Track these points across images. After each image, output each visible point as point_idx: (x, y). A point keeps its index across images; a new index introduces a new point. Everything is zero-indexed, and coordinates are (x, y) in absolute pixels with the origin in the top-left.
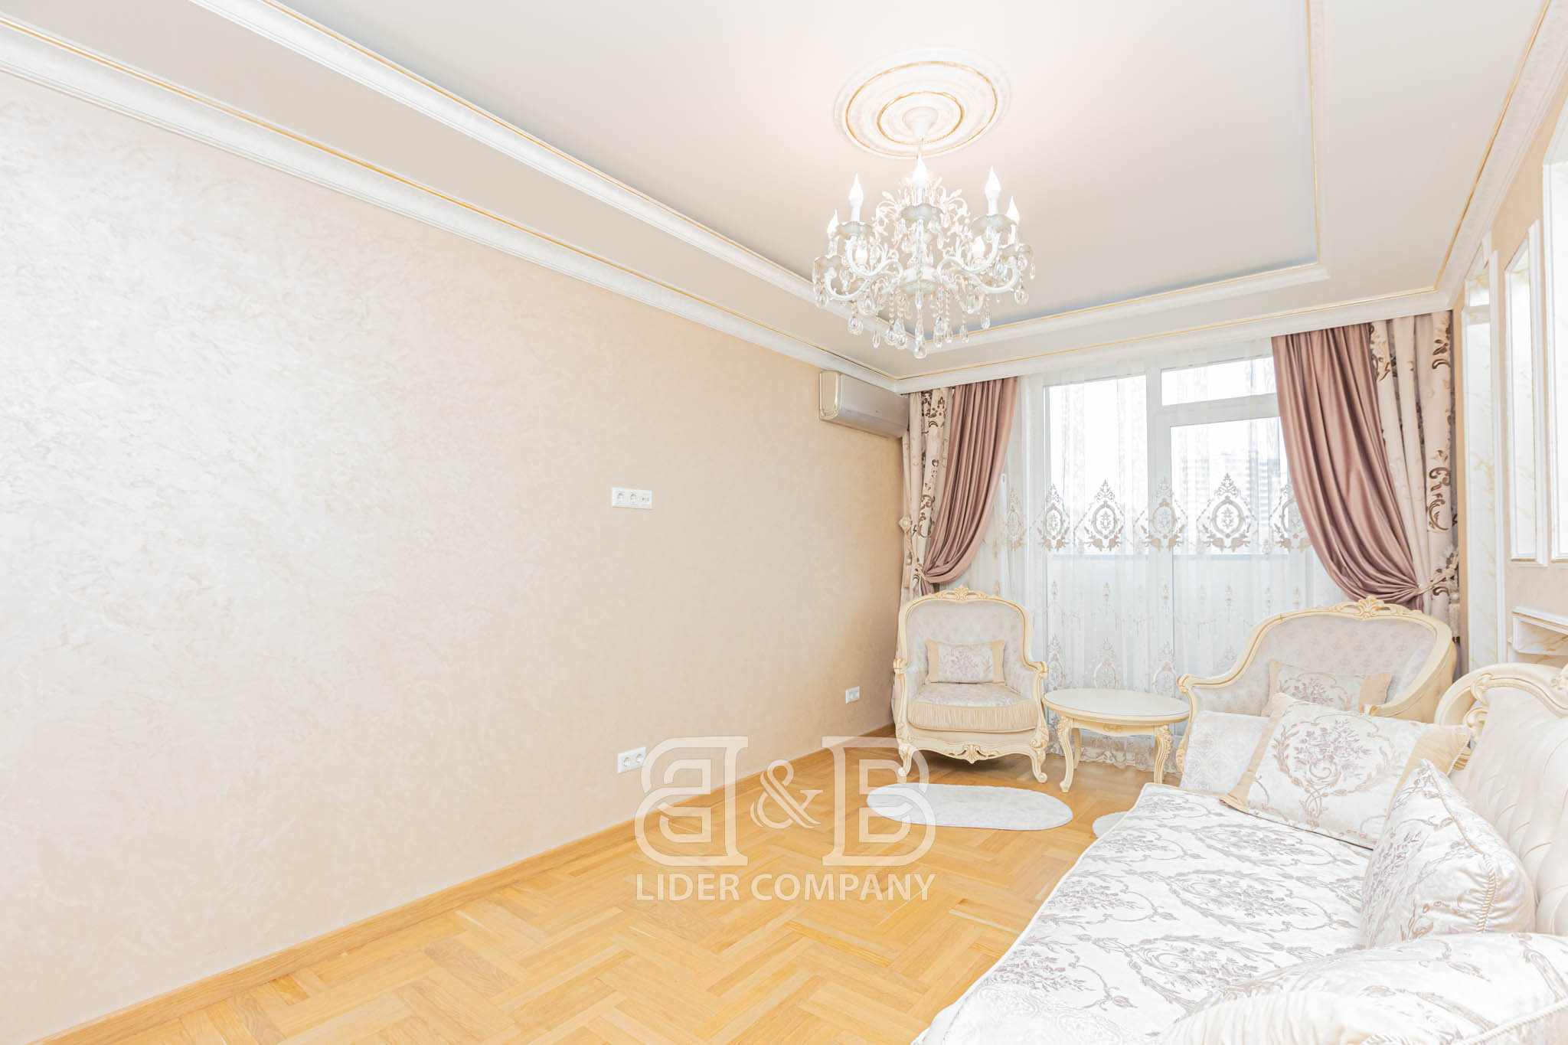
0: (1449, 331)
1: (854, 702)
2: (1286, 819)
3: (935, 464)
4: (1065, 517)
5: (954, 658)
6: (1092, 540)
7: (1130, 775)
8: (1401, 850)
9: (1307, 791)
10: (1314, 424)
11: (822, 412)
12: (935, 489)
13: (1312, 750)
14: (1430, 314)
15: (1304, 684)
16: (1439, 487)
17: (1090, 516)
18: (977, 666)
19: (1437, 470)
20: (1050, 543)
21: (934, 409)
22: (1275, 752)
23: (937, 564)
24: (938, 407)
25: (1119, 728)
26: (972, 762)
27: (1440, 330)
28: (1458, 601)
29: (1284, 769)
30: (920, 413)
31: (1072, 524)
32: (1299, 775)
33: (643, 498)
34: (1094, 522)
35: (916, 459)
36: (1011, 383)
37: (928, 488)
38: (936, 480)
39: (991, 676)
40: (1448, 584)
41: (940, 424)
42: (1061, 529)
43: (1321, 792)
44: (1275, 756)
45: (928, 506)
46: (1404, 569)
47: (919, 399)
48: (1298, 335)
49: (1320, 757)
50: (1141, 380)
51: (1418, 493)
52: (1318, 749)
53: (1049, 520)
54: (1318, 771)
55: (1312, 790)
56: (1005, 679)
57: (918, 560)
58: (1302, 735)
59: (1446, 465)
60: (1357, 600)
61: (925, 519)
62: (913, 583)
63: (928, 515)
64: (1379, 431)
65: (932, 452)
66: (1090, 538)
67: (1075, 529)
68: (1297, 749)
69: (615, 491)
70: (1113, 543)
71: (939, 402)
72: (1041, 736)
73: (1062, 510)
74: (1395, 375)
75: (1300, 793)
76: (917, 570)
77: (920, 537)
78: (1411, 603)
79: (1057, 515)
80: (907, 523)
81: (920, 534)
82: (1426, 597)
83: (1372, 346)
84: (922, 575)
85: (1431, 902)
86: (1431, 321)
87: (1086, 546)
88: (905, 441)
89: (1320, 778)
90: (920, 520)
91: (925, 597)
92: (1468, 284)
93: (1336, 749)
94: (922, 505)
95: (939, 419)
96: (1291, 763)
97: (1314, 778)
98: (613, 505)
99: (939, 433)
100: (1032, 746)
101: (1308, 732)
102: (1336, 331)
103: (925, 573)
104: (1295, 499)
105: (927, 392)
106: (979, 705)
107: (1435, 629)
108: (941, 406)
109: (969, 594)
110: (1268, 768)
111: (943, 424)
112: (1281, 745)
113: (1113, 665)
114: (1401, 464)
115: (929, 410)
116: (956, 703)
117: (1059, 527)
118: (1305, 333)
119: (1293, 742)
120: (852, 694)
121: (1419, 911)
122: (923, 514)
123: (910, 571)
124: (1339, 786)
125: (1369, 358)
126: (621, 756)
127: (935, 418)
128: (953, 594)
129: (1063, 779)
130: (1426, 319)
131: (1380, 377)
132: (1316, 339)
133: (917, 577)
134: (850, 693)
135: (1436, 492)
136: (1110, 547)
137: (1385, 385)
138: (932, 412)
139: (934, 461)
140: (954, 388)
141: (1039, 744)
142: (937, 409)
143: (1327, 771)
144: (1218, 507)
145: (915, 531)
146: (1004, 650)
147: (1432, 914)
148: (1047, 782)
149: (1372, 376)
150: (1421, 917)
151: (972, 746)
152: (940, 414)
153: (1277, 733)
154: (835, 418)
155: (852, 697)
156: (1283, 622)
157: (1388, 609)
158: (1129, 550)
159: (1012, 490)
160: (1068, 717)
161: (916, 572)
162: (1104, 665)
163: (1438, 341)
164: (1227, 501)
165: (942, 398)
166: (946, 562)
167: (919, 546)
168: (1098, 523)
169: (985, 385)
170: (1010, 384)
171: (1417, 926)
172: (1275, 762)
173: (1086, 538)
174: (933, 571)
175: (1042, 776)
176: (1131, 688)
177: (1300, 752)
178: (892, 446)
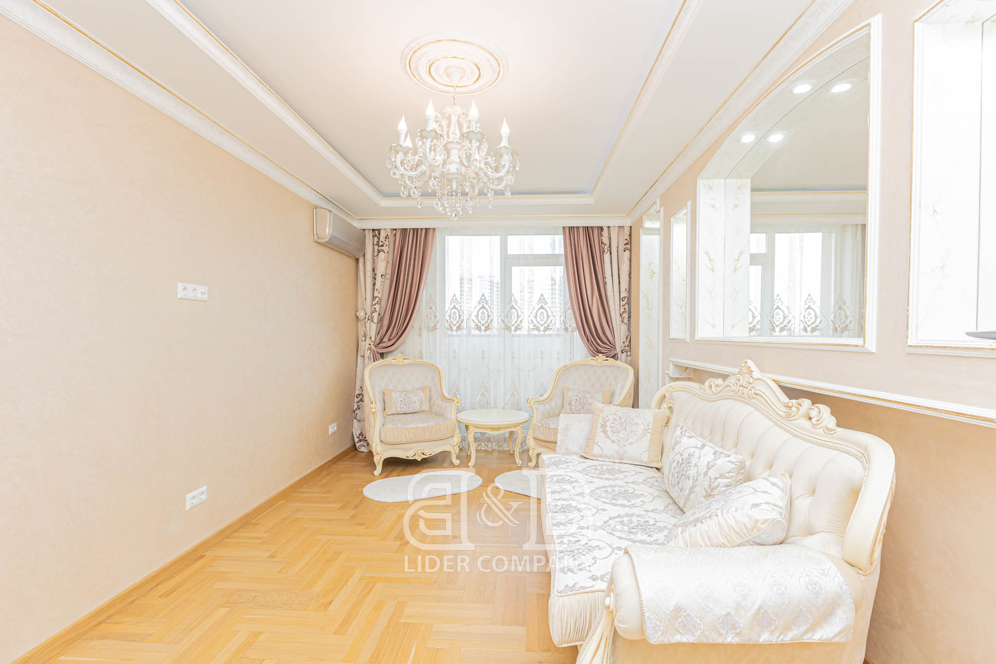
0: (630, 235)
1: (334, 433)
2: (609, 459)
3: (383, 277)
4: (461, 314)
5: (401, 399)
6: (476, 327)
7: (495, 454)
8: (688, 460)
9: (618, 445)
10: (579, 271)
11: (316, 236)
12: (382, 293)
13: (617, 427)
14: (623, 227)
15: (579, 397)
16: (625, 305)
17: (475, 313)
18: (415, 402)
19: (624, 297)
20: (452, 328)
21: (382, 242)
22: (601, 429)
23: (384, 340)
24: (385, 240)
25: (499, 429)
26: (419, 460)
27: (627, 234)
28: (630, 355)
29: (608, 437)
30: (371, 243)
31: (465, 317)
32: (614, 438)
33: (201, 292)
34: (477, 316)
35: (369, 273)
36: (431, 231)
37: (378, 291)
38: (383, 286)
39: (423, 408)
40: (627, 348)
41: (386, 252)
42: (459, 320)
43: (624, 444)
44: (602, 431)
45: (378, 304)
46: (612, 343)
47: (371, 234)
48: (574, 227)
49: (621, 429)
50: (497, 238)
51: (617, 307)
52: (619, 426)
53: (452, 315)
54: (621, 436)
55: (620, 444)
56: (431, 409)
57: (371, 338)
58: (611, 420)
59: (627, 295)
60: (595, 357)
61: (376, 312)
62: (368, 353)
63: (378, 309)
64: (604, 278)
65: (381, 268)
66: (475, 325)
67: (467, 320)
68: (611, 427)
69: (180, 286)
70: (487, 328)
71: (386, 237)
72: (456, 439)
73: (459, 309)
74: (611, 253)
75: (615, 447)
76: (370, 345)
77: (372, 324)
78: (614, 357)
79: (457, 312)
80: (362, 314)
81: (372, 321)
82: (619, 354)
83: (602, 238)
84: (373, 347)
85: (718, 476)
86: (624, 229)
87: (473, 330)
88: (361, 260)
89: (622, 439)
90: (373, 312)
91: (376, 363)
92: (644, 217)
93: (626, 424)
94: (374, 303)
95: (385, 248)
96: (610, 433)
97: (620, 439)
98: (179, 296)
99: (385, 257)
100: (451, 446)
101: (614, 419)
102: (589, 228)
103: (376, 347)
104: (571, 308)
105: (376, 230)
106: (425, 425)
107: (627, 369)
108: (387, 240)
109: (404, 359)
110: (600, 436)
111: (388, 252)
112: (604, 426)
113: (486, 396)
114: (612, 293)
115: (378, 242)
116: (411, 426)
117: (457, 319)
118: (577, 227)
119: (608, 424)
120: (332, 428)
121: (713, 480)
122: (375, 308)
123: (365, 346)
124: (630, 440)
125: (601, 243)
126: (189, 496)
127: (383, 247)
128: (395, 359)
129: (470, 462)
130: (622, 228)
131: (605, 253)
132: (581, 230)
133: (370, 349)
134: (332, 427)
135: (624, 307)
136: (485, 330)
137: (607, 256)
138: (381, 243)
139: (382, 275)
140: (395, 229)
141: (456, 444)
142: (384, 241)
143: (624, 435)
144: (538, 310)
145: (369, 319)
146: (430, 392)
147: (719, 480)
148: (460, 464)
149: (602, 252)
150: (714, 483)
151: (419, 450)
152: (386, 245)
153: (601, 421)
154: (326, 242)
155: (332, 430)
156: (566, 368)
157: (608, 360)
158: (495, 332)
159: (430, 296)
160: (474, 427)
161: (369, 346)
162: (481, 396)
163: (626, 240)
164: (542, 307)
165: (387, 235)
166: (390, 340)
167: (372, 329)
168: (479, 317)
169: (416, 231)
170: (431, 233)
171: (713, 486)
172: (603, 434)
173: (473, 325)
174: (381, 345)
175: (457, 462)
176: (496, 407)
177: (612, 428)
178: (351, 263)
